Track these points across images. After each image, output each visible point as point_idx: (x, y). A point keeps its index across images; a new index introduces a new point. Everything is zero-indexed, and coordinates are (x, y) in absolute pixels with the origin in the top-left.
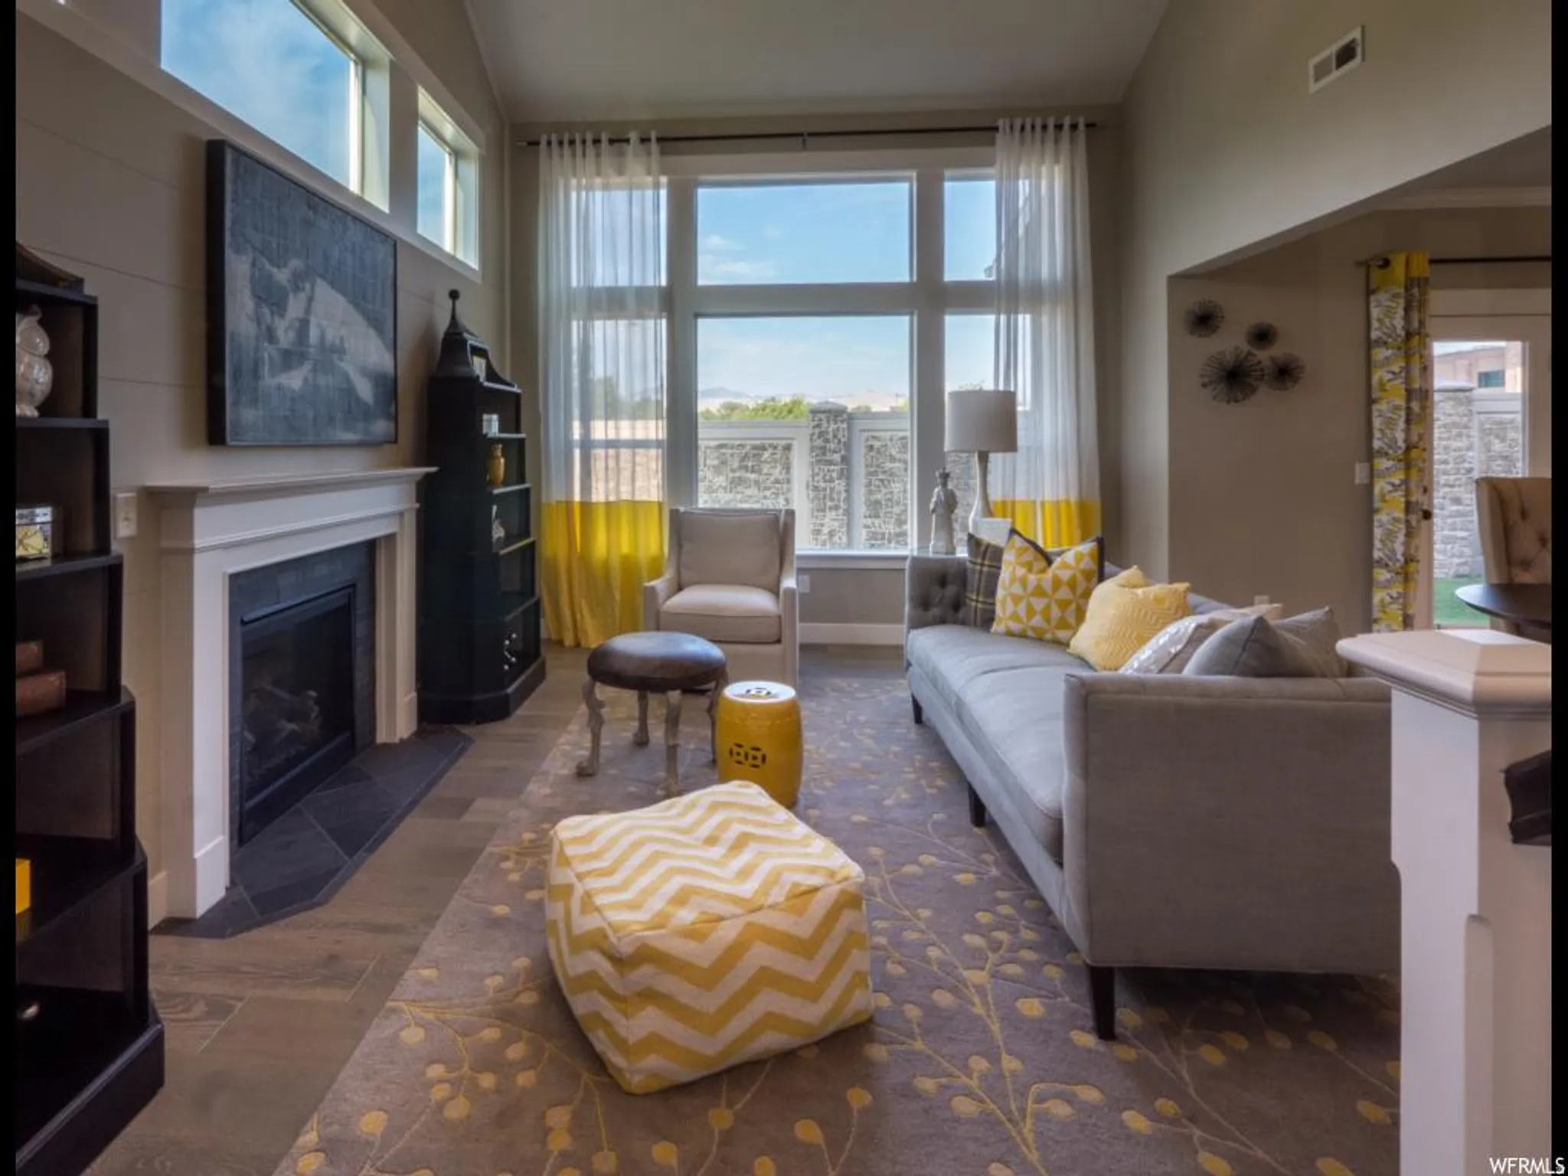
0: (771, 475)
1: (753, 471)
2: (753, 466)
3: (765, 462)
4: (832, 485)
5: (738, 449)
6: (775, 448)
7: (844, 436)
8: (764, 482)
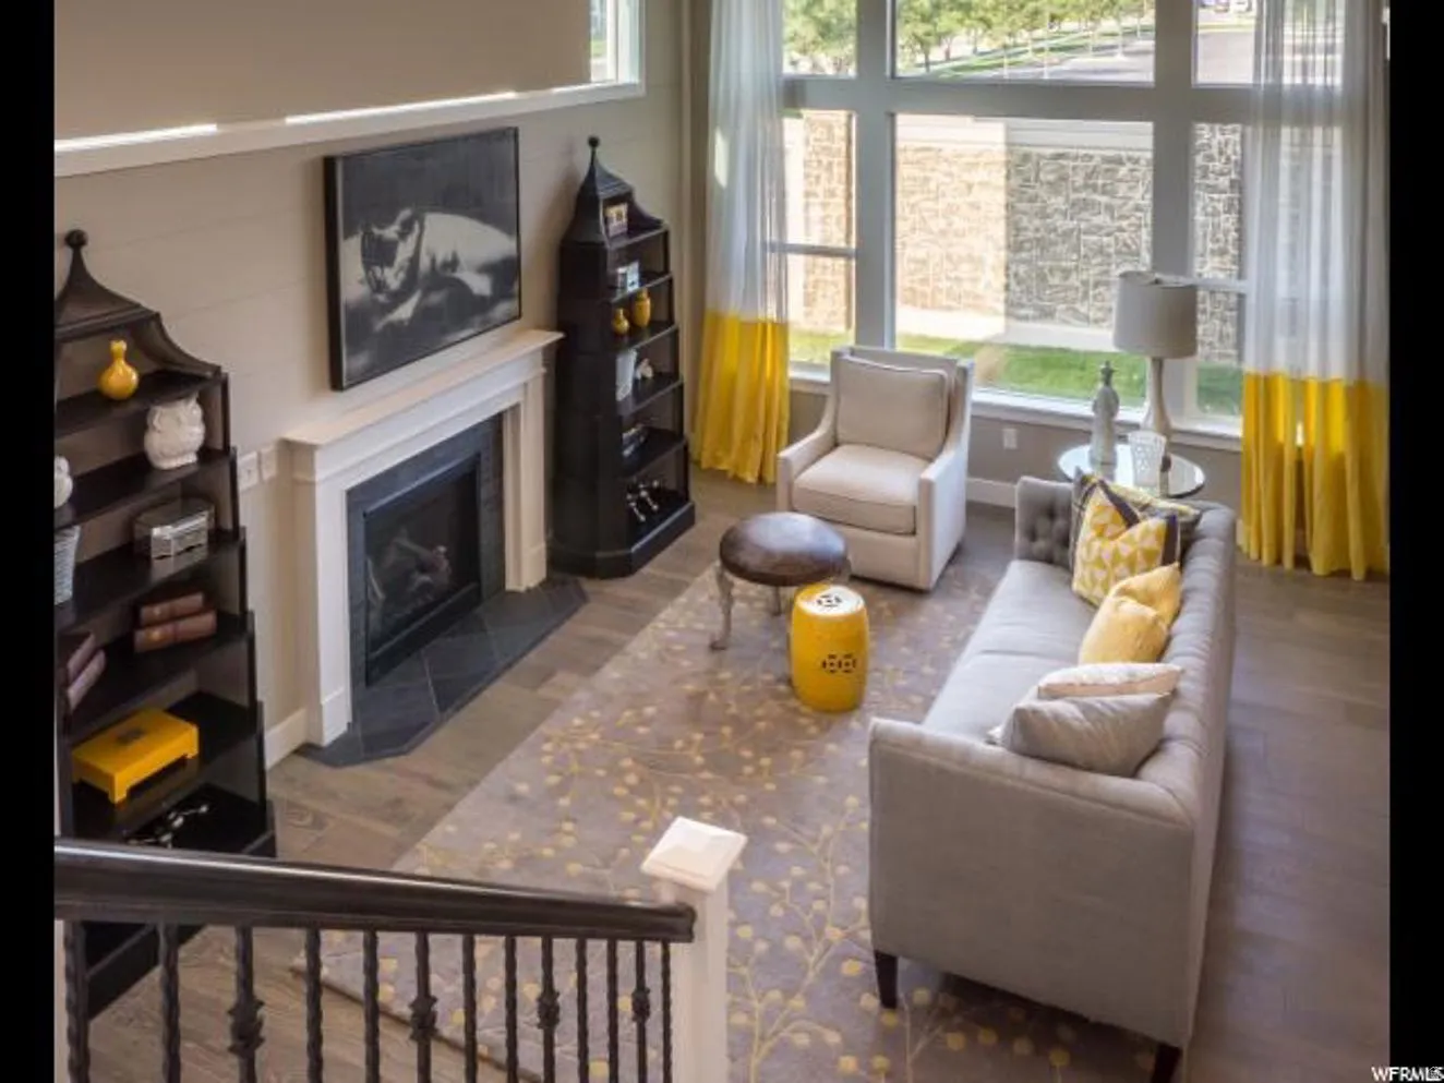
0: (1130, 198)
1: (1104, 193)
2: (1104, 185)
3: (1120, 181)
4: (1216, 220)
5: (1083, 161)
6: (1137, 161)
7: (1235, 153)
8: (1121, 207)
